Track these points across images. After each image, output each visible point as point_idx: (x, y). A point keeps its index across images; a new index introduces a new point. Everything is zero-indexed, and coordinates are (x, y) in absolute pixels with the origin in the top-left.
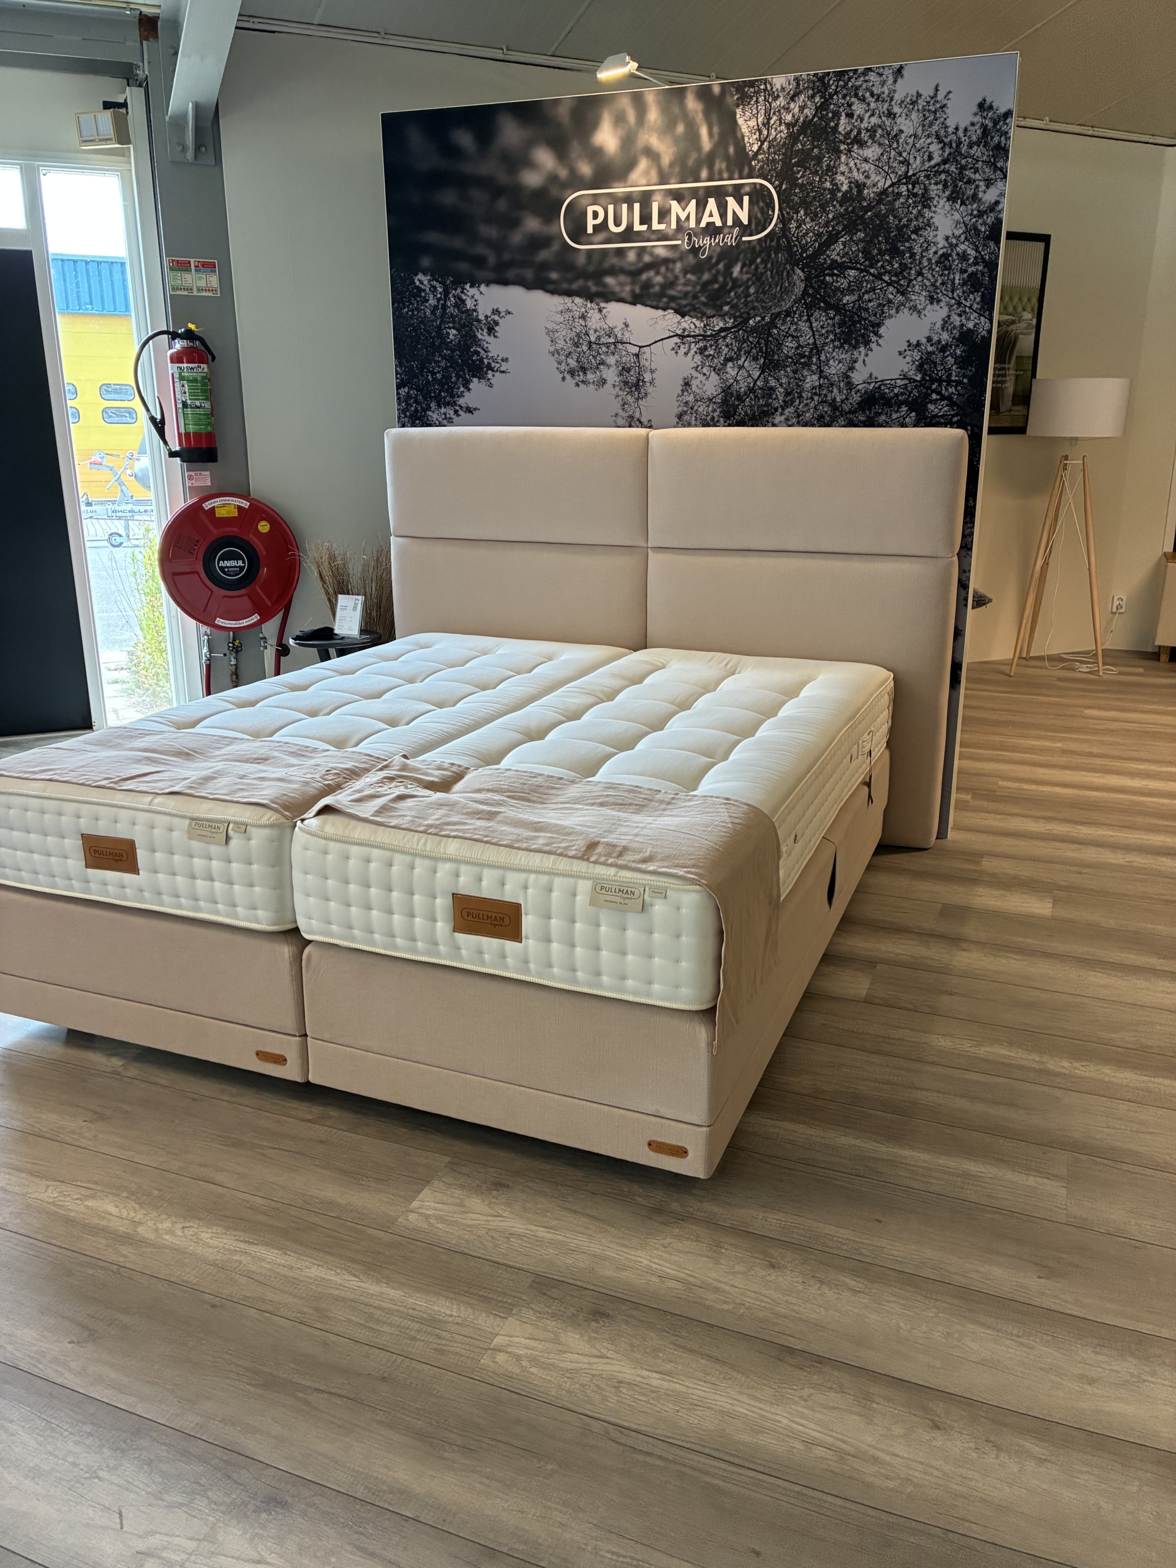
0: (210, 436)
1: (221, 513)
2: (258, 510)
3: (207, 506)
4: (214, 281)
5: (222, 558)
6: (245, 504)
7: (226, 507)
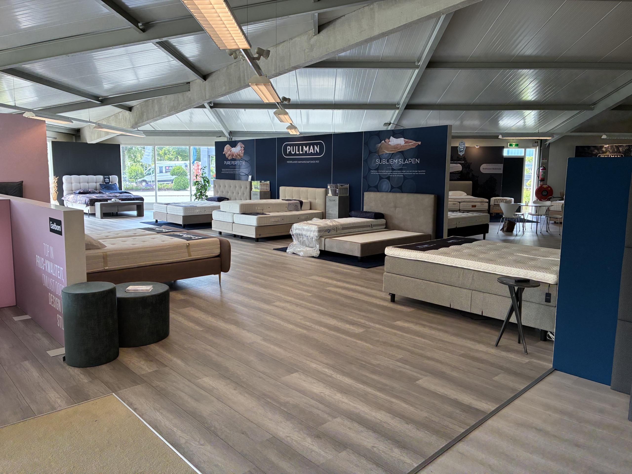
0: (544, 178)
1: (544, 187)
2: (549, 187)
3: (543, 186)
4: (546, 161)
5: (544, 192)
6: (547, 186)
7: (545, 186)
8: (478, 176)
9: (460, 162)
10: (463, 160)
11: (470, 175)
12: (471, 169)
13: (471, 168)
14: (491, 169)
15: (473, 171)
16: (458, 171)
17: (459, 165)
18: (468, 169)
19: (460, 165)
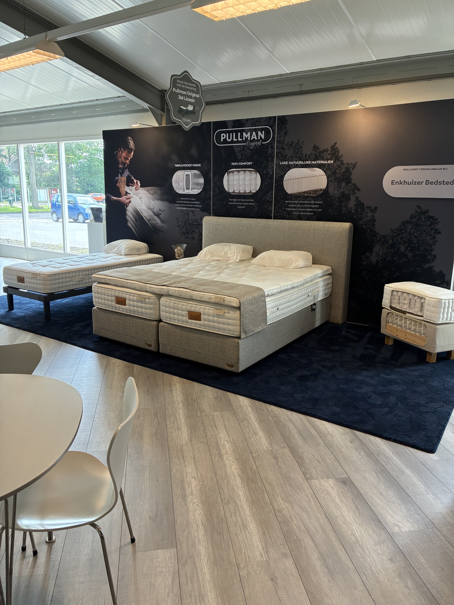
8: (376, 208)
9: (322, 162)
10: (329, 157)
11: (352, 204)
12: (354, 184)
13: (353, 182)
14: (419, 183)
15: (359, 190)
16: (315, 191)
17: (319, 172)
18: (343, 184)
19: (323, 173)
